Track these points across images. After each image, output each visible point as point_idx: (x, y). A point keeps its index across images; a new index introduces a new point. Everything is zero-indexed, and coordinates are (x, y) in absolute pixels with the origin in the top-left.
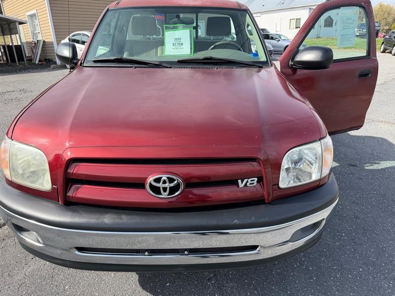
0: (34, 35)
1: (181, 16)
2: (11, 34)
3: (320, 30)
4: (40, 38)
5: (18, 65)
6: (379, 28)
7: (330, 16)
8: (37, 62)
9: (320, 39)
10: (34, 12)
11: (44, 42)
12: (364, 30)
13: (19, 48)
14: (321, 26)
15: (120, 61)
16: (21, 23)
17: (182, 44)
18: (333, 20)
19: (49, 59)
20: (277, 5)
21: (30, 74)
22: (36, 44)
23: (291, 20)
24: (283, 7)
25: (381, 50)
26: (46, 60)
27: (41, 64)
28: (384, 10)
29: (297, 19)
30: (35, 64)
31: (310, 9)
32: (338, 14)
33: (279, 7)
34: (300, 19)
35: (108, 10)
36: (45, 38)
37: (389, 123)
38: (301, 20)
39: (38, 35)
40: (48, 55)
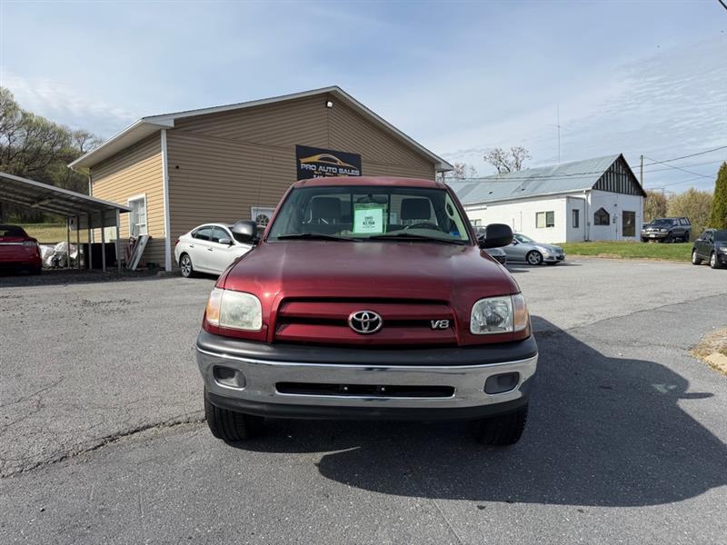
0: (135, 228)
1: (374, 196)
2: (103, 226)
3: (589, 230)
4: (144, 233)
5: (104, 271)
6: (689, 227)
7: (602, 209)
8: (134, 268)
9: (588, 244)
10: (143, 196)
11: (150, 238)
12: (662, 230)
13: (111, 247)
14: (589, 224)
15: (307, 238)
16: (123, 211)
17: (374, 223)
18: (609, 215)
19: (153, 264)
20: (514, 192)
21: (127, 283)
22: (136, 243)
23: (537, 214)
24: (523, 194)
25: (694, 261)
26: (148, 264)
27: (142, 271)
28: (700, 200)
29: (547, 213)
30: (130, 270)
31: (568, 198)
32: (616, 205)
33: (516, 195)
34: (553, 212)
35: (293, 188)
36: (153, 232)
37: (676, 347)
38: (555, 214)
39: (141, 229)
40: (152, 257)
